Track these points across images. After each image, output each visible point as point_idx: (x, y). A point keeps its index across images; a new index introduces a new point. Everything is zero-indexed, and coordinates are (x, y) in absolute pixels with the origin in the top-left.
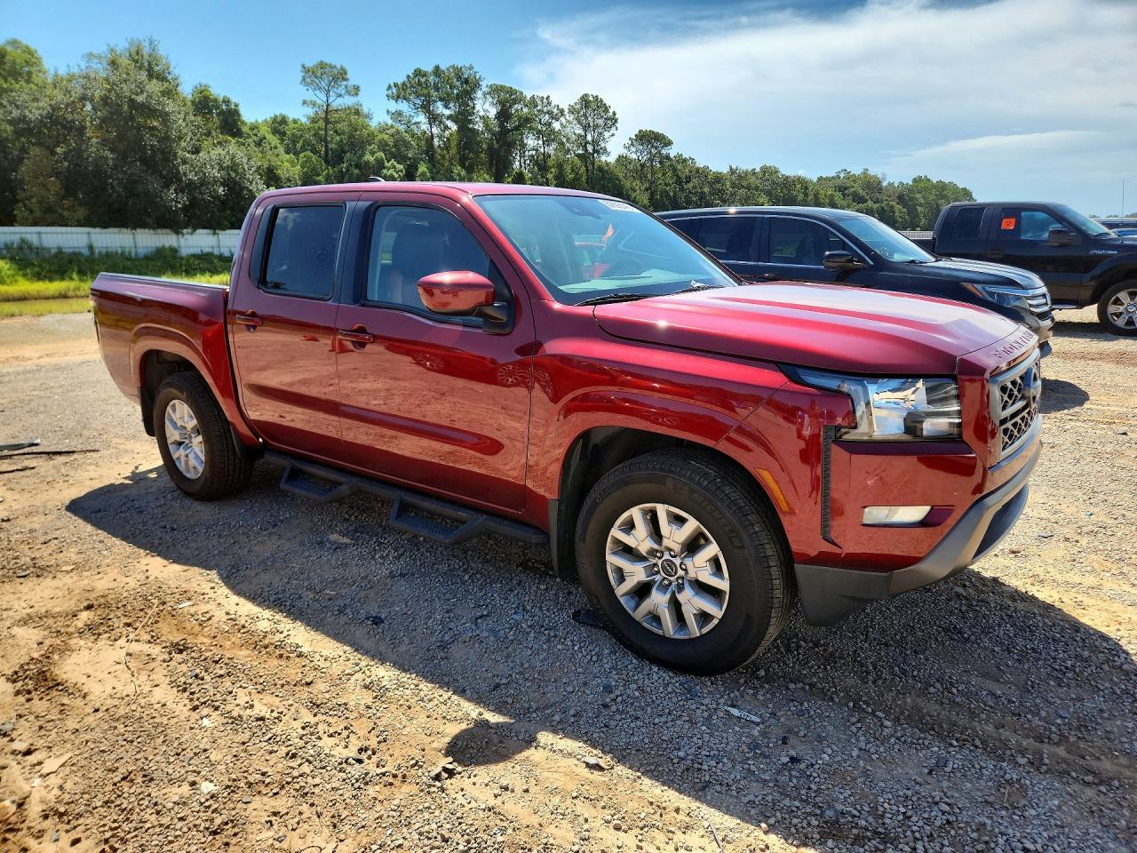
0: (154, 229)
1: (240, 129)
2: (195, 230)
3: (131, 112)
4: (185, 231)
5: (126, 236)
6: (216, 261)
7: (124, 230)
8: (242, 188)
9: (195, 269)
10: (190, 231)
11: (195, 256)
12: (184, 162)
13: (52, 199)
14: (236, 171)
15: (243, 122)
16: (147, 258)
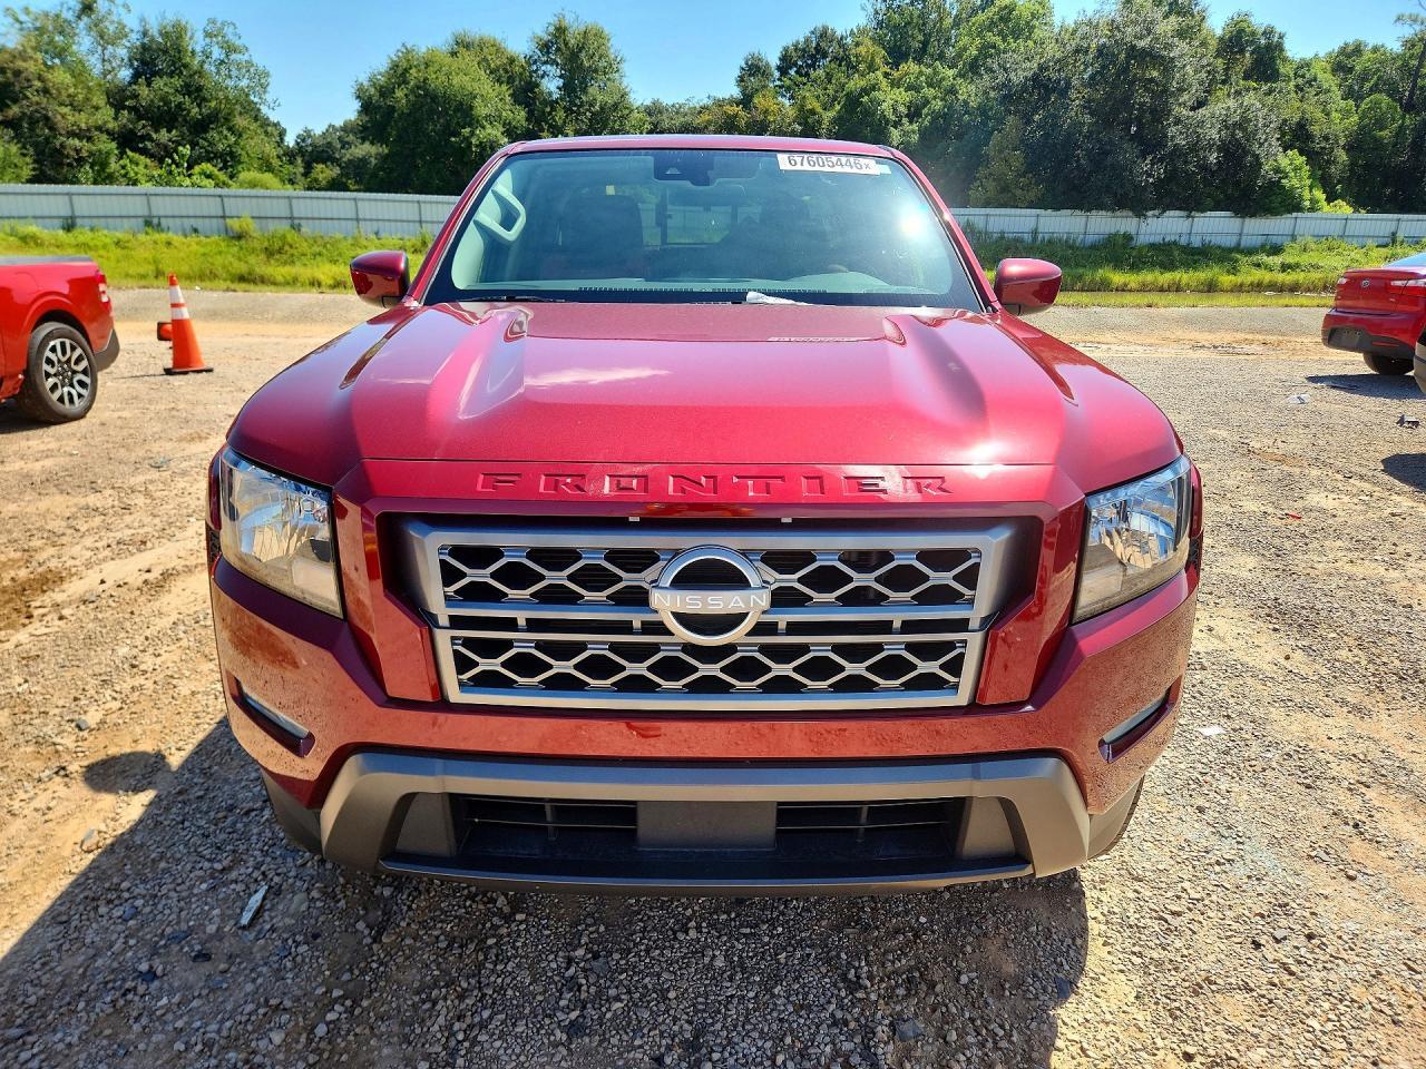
0: (1113, 210)
1: (1277, 70)
2: (1164, 211)
3: (1128, 63)
4: (1150, 213)
5: (1078, 219)
6: (1176, 253)
7: (1078, 212)
8: (1246, 153)
9: (1145, 263)
10: (1156, 212)
11: (1152, 246)
12: (1178, 122)
13: (1010, 176)
14: (1244, 130)
15: (1285, 60)
16: (1094, 247)
